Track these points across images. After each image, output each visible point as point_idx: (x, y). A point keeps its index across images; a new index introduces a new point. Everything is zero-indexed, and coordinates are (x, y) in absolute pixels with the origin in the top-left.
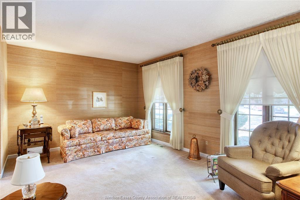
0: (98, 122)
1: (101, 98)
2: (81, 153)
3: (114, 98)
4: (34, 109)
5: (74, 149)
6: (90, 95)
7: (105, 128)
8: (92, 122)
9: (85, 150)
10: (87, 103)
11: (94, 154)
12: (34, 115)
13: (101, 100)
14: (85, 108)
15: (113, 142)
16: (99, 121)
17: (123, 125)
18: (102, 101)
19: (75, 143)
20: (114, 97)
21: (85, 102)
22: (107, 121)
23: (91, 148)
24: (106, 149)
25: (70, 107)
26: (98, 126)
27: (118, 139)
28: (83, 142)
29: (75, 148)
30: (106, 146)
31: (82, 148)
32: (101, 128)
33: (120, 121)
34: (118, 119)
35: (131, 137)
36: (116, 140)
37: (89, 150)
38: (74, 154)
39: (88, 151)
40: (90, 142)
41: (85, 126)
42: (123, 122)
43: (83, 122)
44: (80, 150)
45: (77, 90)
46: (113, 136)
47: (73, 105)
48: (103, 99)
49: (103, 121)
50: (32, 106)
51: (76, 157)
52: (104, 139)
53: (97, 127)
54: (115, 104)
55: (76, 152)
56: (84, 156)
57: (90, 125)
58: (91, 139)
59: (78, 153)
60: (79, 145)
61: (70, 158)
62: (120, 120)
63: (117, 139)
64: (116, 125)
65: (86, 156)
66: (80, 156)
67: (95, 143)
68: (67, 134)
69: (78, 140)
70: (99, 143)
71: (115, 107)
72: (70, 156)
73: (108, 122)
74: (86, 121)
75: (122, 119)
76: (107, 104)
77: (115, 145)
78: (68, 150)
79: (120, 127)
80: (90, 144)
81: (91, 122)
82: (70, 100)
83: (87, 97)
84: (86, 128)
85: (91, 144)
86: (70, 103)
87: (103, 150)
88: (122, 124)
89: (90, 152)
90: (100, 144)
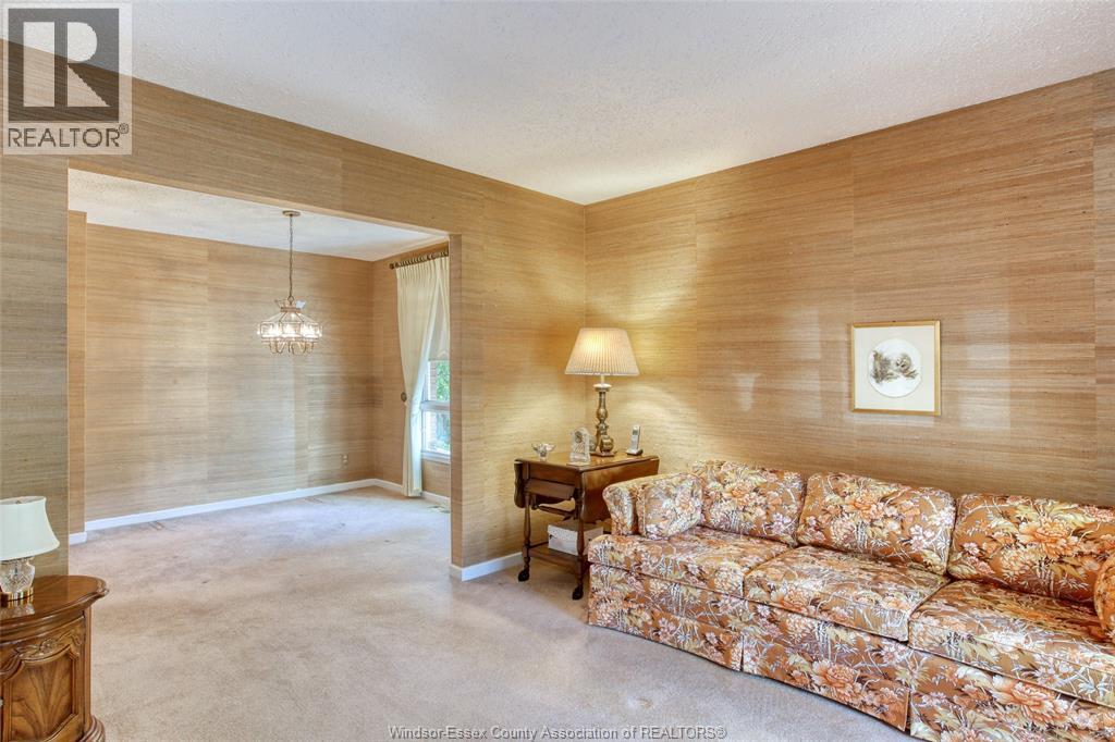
0: (831, 498)
1: (905, 356)
2: (646, 616)
3: (1007, 357)
4: (602, 403)
5: (619, 582)
6: (835, 342)
7: (861, 537)
8: (805, 487)
9: (664, 608)
10: (818, 388)
11: (701, 649)
12: (601, 421)
13: (906, 369)
14: (812, 410)
15: (810, 637)
16: (836, 491)
17: (1013, 563)
18: (911, 375)
19: (621, 558)
20: (1007, 346)
21: (811, 383)
22: (883, 500)
23: (688, 614)
24: (771, 661)
25: (746, 401)
26: (823, 519)
27: (852, 636)
28: (652, 569)
29: (622, 581)
30: (768, 638)
31: (648, 593)
32: (838, 532)
33: (1002, 522)
34: (990, 508)
35: (962, 671)
36: (831, 632)
37: (683, 620)
38: (620, 605)
39: (676, 623)
40: (683, 579)
41: (761, 500)
42: (1023, 539)
43: (758, 480)
44: (642, 599)
45: (772, 321)
46: (814, 602)
47: (758, 391)
48: (916, 366)
49: (859, 495)
50: (598, 389)
51: (627, 621)
52: (755, 592)
53: (811, 520)
54: (1012, 395)
55: (626, 599)
56: (652, 634)
57: (786, 499)
58: (687, 568)
59: (635, 606)
60: (641, 577)
61: (605, 613)
62: (1005, 515)
63: (841, 633)
64: (956, 544)
65: (666, 640)
66: (639, 623)
67: (710, 597)
68: (618, 513)
69: (635, 553)
70: (729, 604)
71: (1013, 423)
72: (603, 606)
73: (893, 511)
74: (773, 478)
75: (1024, 511)
76: (947, 395)
77: (826, 663)
78: (596, 575)
79: (985, 569)
80: (683, 590)
81: (797, 485)
82: (747, 369)
83: (818, 356)
84: (761, 512)
85: (691, 591)
86: (747, 381)
87: (747, 654)
88: (1012, 553)
89: (681, 627)
90: (734, 613)
